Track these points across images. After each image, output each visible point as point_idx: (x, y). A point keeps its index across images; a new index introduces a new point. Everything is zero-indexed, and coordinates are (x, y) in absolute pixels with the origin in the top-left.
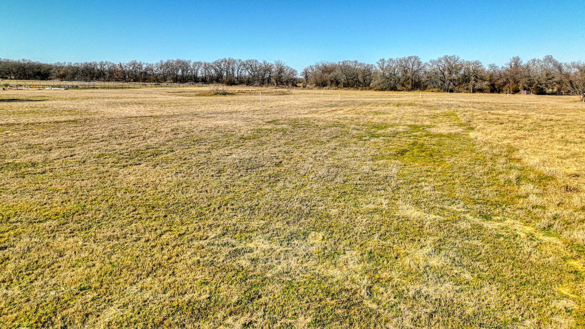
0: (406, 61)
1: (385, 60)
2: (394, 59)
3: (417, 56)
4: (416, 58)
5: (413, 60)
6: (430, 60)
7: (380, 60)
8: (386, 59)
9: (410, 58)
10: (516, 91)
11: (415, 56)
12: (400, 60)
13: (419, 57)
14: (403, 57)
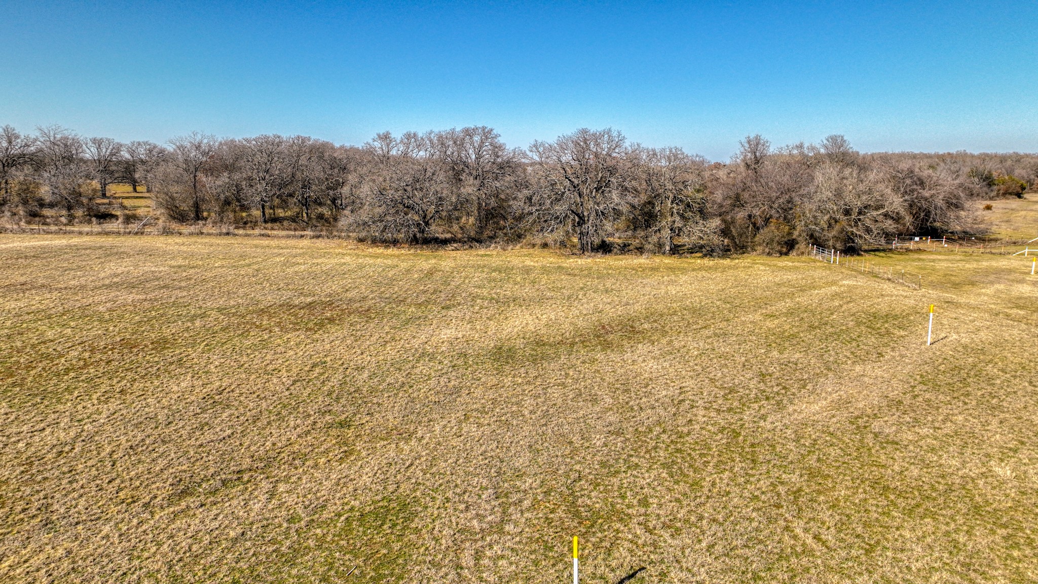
0: (460, 143)
1: (393, 136)
2: (420, 135)
3: (489, 127)
4: (487, 134)
5: (477, 138)
6: (533, 143)
7: (379, 135)
8: (397, 134)
9: (469, 133)
10: (789, 246)
11: (484, 128)
12: (440, 137)
13: (495, 132)
14: (448, 128)
